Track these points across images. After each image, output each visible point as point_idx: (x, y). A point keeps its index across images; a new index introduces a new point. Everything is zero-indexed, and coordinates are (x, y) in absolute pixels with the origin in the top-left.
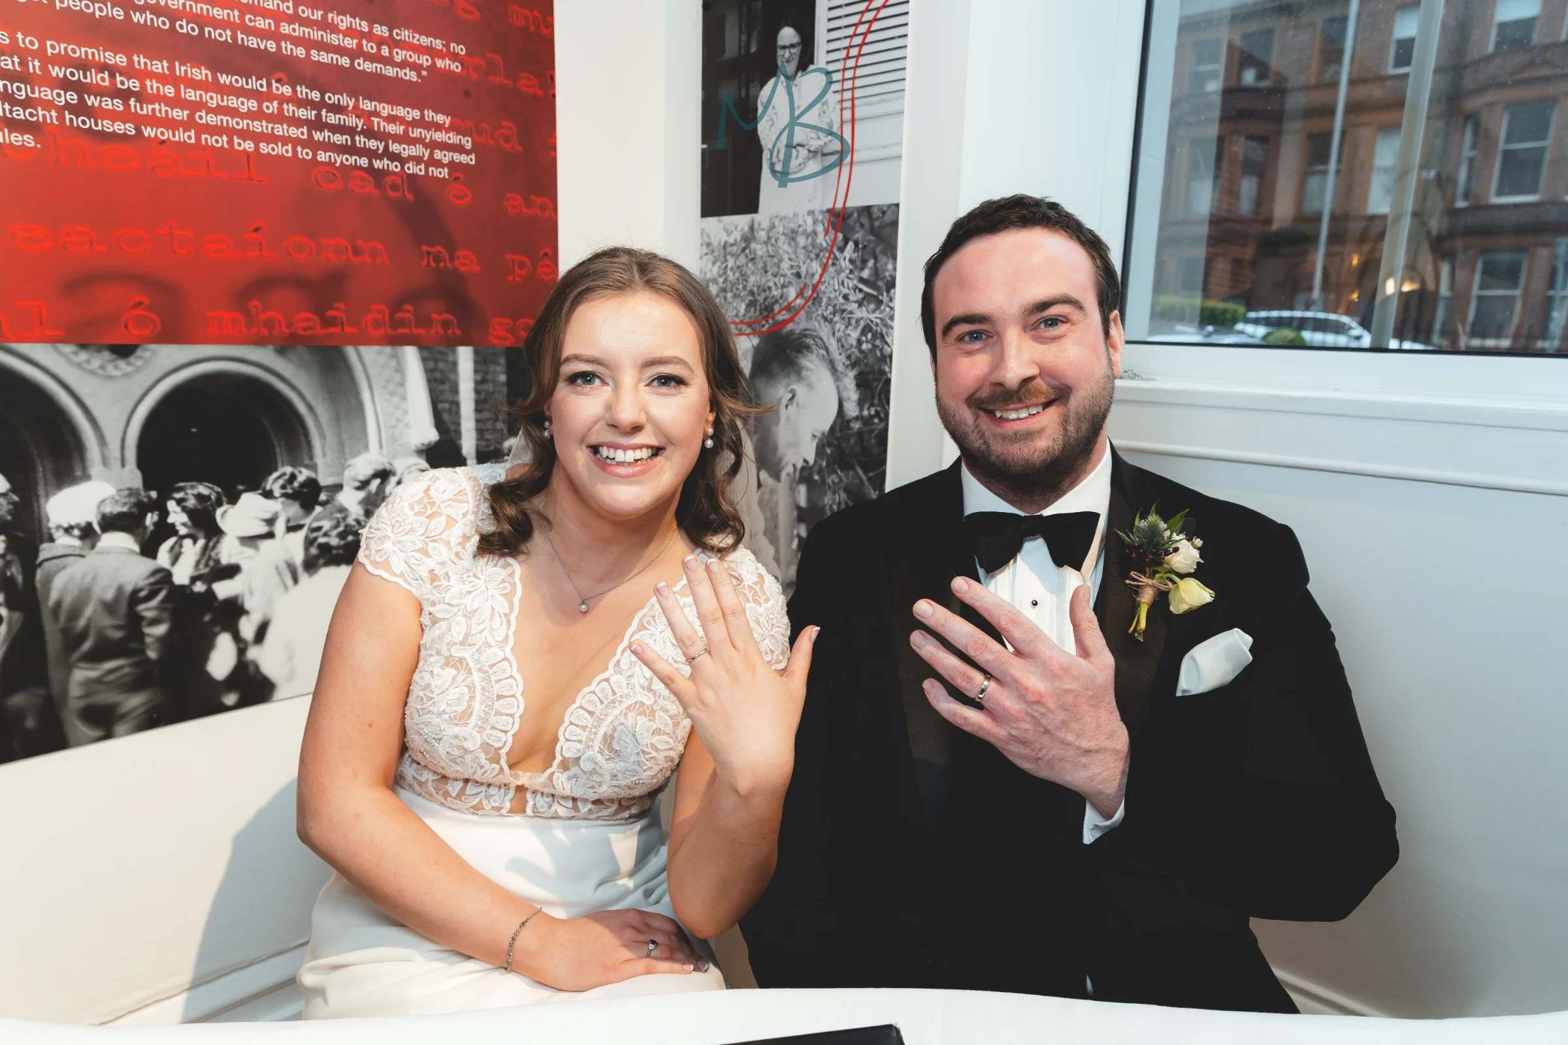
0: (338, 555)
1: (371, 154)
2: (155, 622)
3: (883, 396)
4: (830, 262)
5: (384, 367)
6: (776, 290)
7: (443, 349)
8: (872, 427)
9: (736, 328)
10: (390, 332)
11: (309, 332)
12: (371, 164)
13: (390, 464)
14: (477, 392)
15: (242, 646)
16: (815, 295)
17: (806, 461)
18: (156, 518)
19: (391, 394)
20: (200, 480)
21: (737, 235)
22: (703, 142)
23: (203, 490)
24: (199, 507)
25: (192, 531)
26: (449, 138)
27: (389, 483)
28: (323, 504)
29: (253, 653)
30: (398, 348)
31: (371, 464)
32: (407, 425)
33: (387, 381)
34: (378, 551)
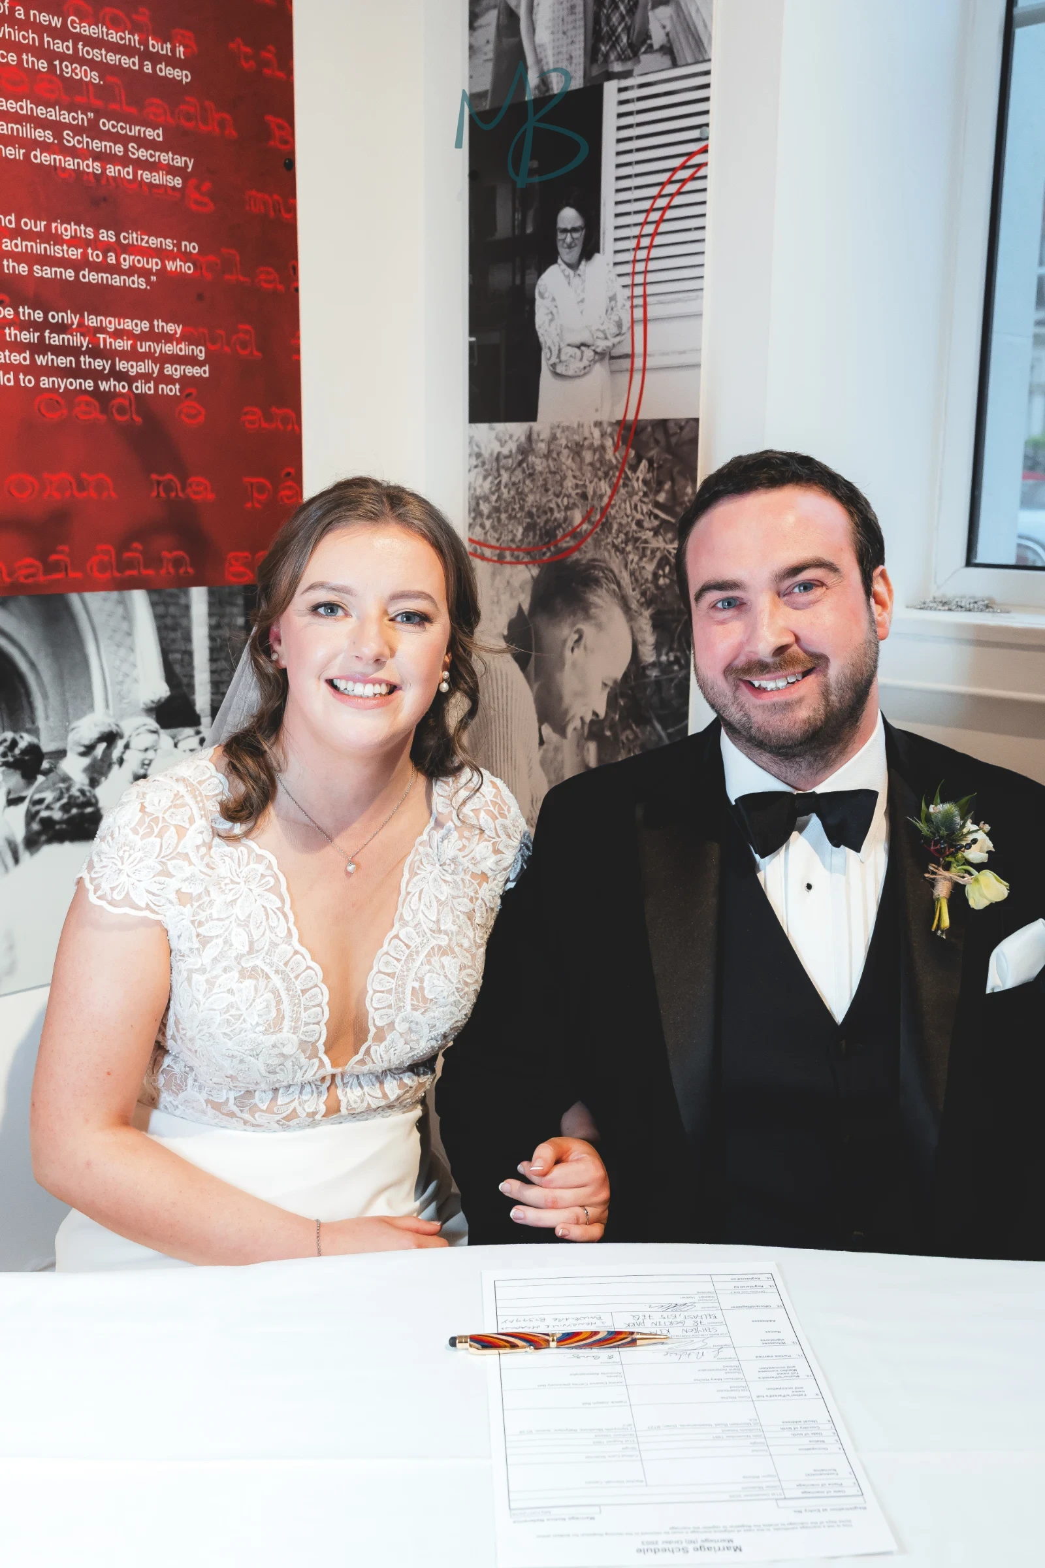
0: (61, 831)
1: (96, 375)
3: (683, 640)
4: (621, 482)
5: (110, 615)
6: (559, 512)
7: (174, 591)
8: (671, 676)
9: (512, 555)
10: (117, 574)
11: (31, 580)
12: (96, 386)
13: (117, 725)
14: (212, 638)
16: (604, 520)
17: (595, 714)
19: (119, 645)
21: (512, 446)
22: (472, 332)
26: (181, 350)
27: (116, 747)
28: (46, 773)
30: (126, 593)
31: (96, 725)
32: (136, 681)
33: (114, 631)
34: (112, 889)
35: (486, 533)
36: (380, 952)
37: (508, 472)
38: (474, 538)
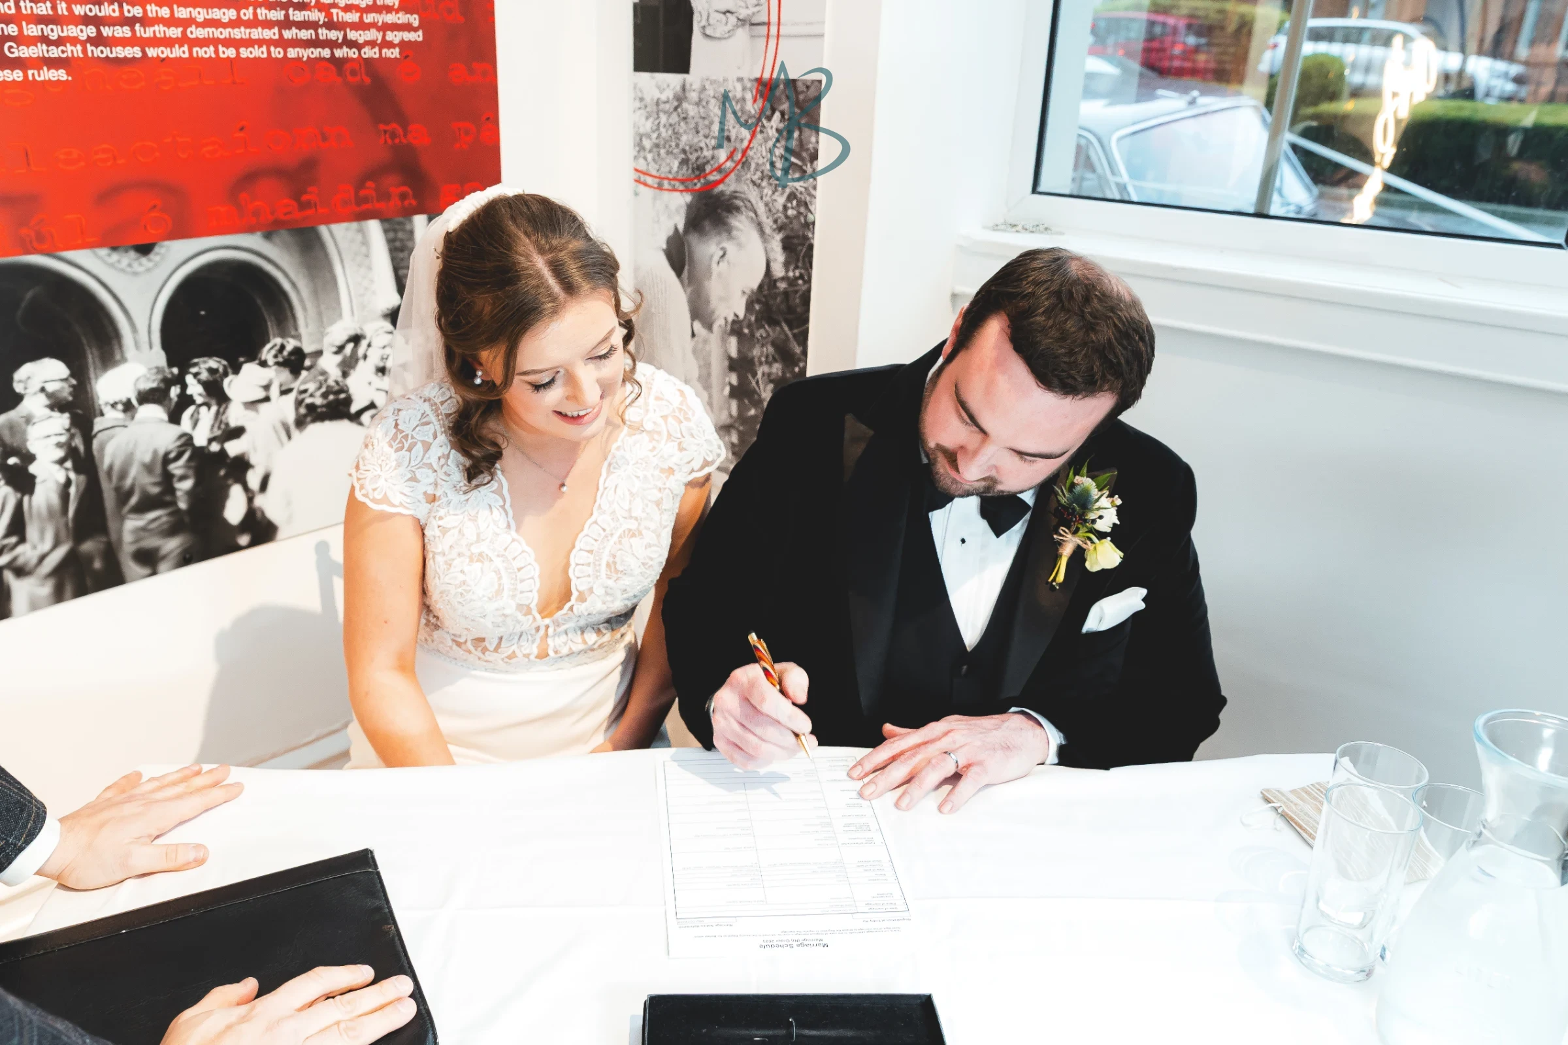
0: (322, 413)
1: (333, 45)
2: (183, 478)
5: (352, 242)
6: (708, 150)
7: (401, 219)
8: (796, 288)
9: (670, 184)
10: (356, 209)
11: (288, 217)
12: (333, 53)
13: (361, 329)
15: (250, 495)
16: (744, 159)
17: (736, 315)
18: (178, 390)
19: (360, 266)
20: (210, 354)
21: (669, 94)
23: (213, 363)
24: (211, 379)
25: (207, 400)
26: (399, 19)
27: (361, 346)
28: (309, 369)
29: (259, 501)
30: (364, 223)
31: (344, 330)
32: (374, 293)
33: (356, 254)
34: (374, 490)
35: (648, 164)
36: (581, 536)
37: (666, 116)
38: (638, 168)
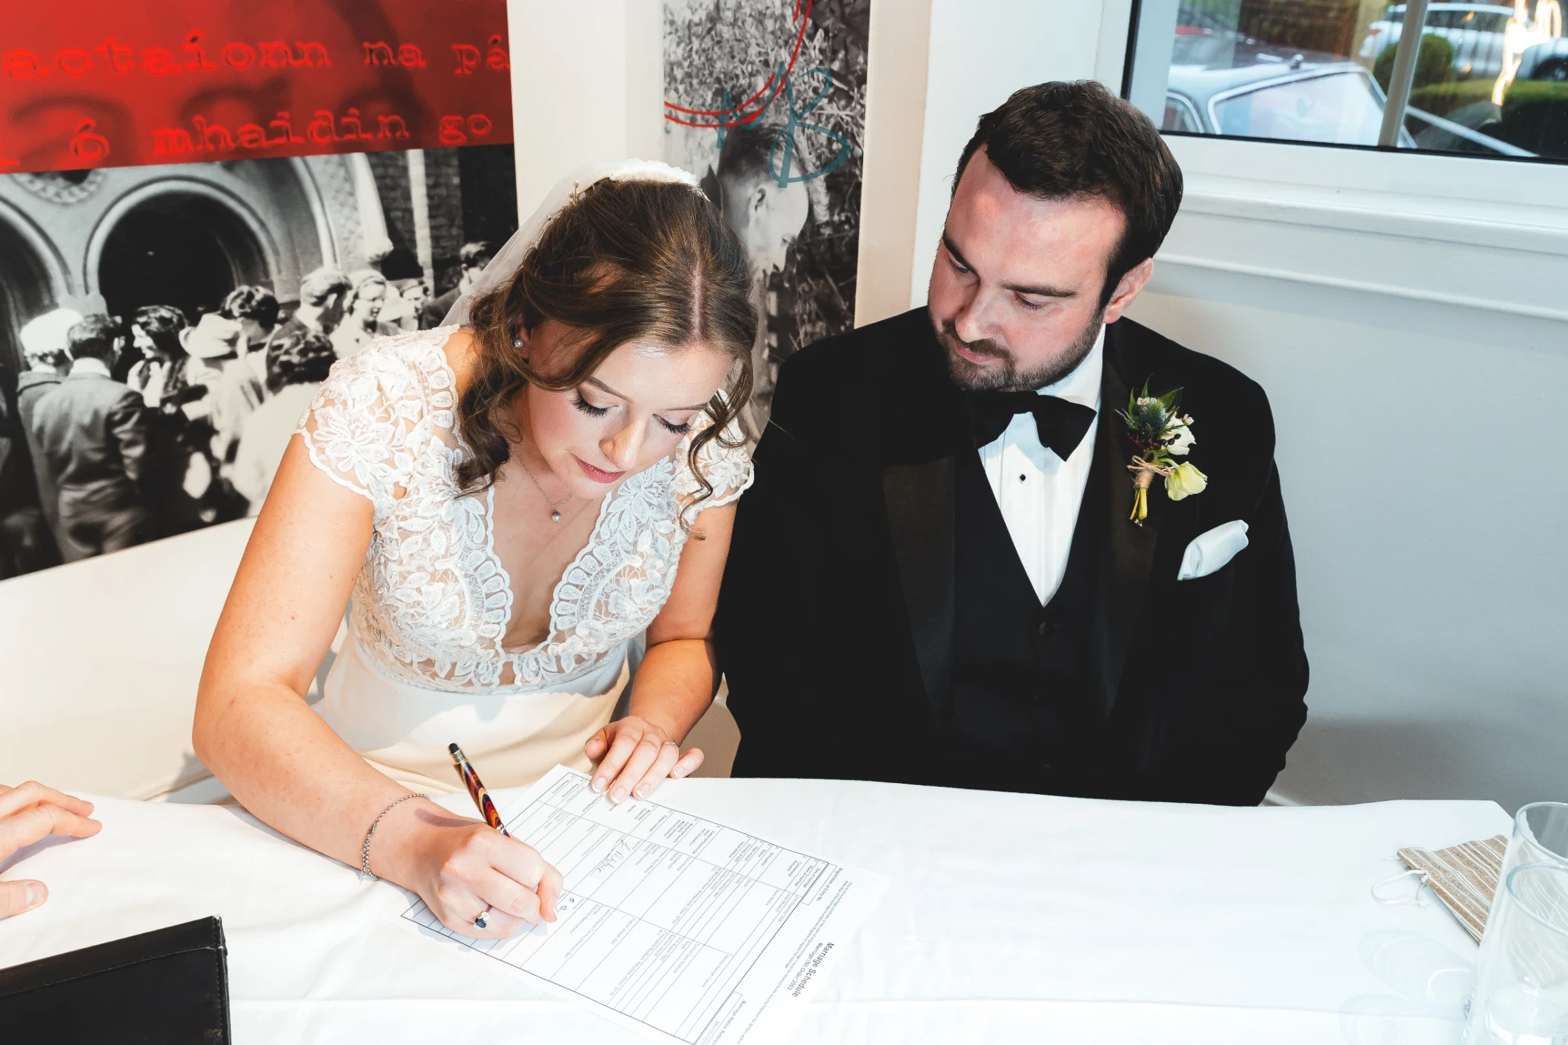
0: (300, 372)
2: (131, 444)
3: (854, 201)
4: (799, 50)
5: (332, 176)
6: (744, 78)
7: (392, 153)
8: (842, 234)
9: (703, 119)
10: (337, 139)
11: (254, 146)
13: (346, 278)
14: (430, 196)
15: (215, 465)
16: (784, 87)
17: (775, 267)
18: (122, 342)
19: (342, 205)
20: (161, 303)
21: (702, 17)
23: (165, 313)
24: (163, 330)
25: (158, 355)
27: (345, 298)
28: (282, 322)
29: (226, 472)
30: (346, 156)
31: (326, 278)
32: (361, 237)
33: (337, 191)
34: (340, 459)
35: (679, 98)
37: (698, 40)
38: (670, 102)
